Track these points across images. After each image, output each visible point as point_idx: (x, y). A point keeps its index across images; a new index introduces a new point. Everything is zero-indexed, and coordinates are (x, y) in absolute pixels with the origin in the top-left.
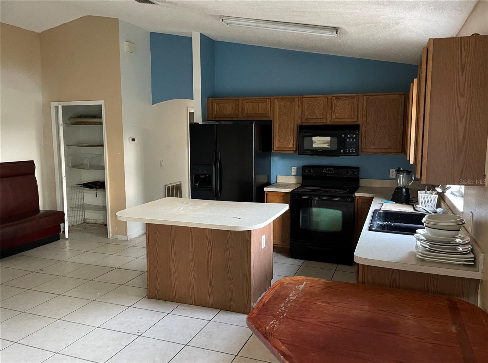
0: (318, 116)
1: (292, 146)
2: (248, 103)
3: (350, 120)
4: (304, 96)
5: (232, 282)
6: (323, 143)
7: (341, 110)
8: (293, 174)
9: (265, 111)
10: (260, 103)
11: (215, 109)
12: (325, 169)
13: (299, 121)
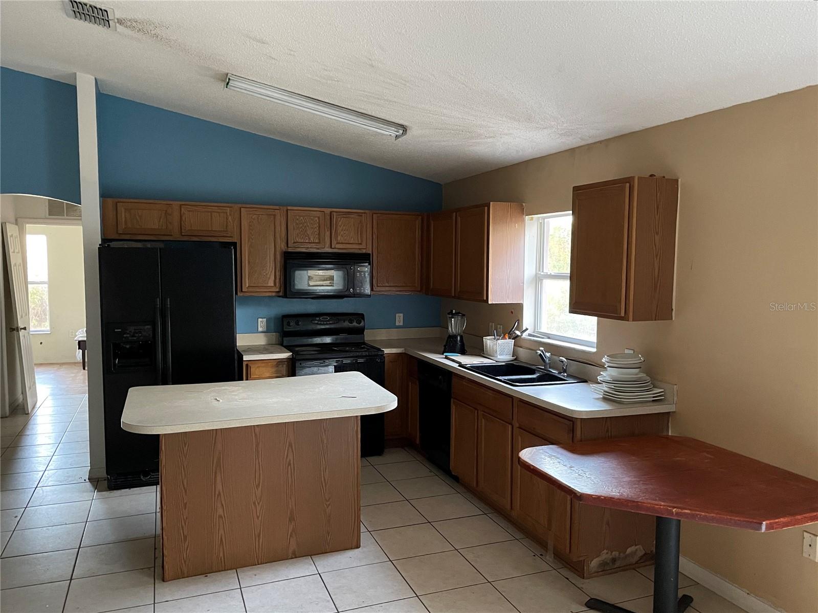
0: (312, 239)
1: (273, 285)
2: (192, 211)
3: (357, 247)
4: (289, 208)
5: (328, 503)
6: (323, 279)
7: (345, 232)
8: (260, 329)
9: (225, 227)
10: (215, 213)
11: (123, 220)
12: (318, 319)
13: (283, 246)
